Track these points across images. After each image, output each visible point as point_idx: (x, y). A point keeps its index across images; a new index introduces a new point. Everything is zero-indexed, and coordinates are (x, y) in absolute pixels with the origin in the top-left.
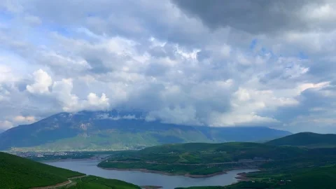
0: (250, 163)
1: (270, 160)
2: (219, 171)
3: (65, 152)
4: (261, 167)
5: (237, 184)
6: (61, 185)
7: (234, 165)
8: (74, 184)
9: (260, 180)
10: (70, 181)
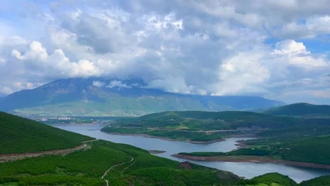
0: (247, 132)
1: (267, 129)
2: (218, 138)
3: (69, 117)
4: (258, 135)
5: (237, 151)
6: (78, 148)
7: (232, 132)
8: (90, 147)
9: (259, 147)
10: (85, 145)
